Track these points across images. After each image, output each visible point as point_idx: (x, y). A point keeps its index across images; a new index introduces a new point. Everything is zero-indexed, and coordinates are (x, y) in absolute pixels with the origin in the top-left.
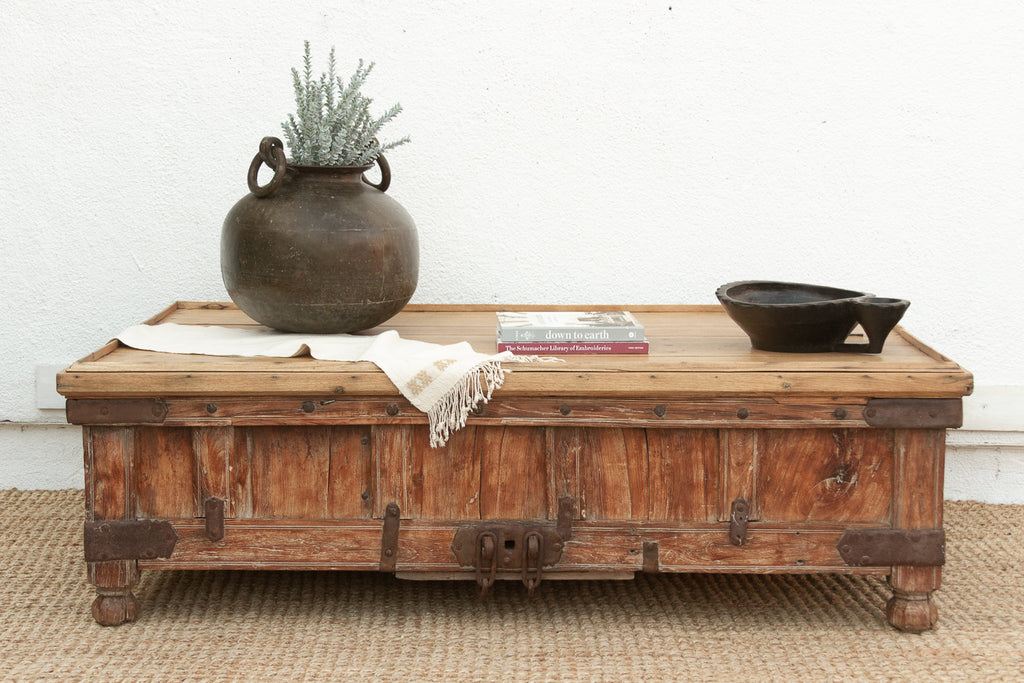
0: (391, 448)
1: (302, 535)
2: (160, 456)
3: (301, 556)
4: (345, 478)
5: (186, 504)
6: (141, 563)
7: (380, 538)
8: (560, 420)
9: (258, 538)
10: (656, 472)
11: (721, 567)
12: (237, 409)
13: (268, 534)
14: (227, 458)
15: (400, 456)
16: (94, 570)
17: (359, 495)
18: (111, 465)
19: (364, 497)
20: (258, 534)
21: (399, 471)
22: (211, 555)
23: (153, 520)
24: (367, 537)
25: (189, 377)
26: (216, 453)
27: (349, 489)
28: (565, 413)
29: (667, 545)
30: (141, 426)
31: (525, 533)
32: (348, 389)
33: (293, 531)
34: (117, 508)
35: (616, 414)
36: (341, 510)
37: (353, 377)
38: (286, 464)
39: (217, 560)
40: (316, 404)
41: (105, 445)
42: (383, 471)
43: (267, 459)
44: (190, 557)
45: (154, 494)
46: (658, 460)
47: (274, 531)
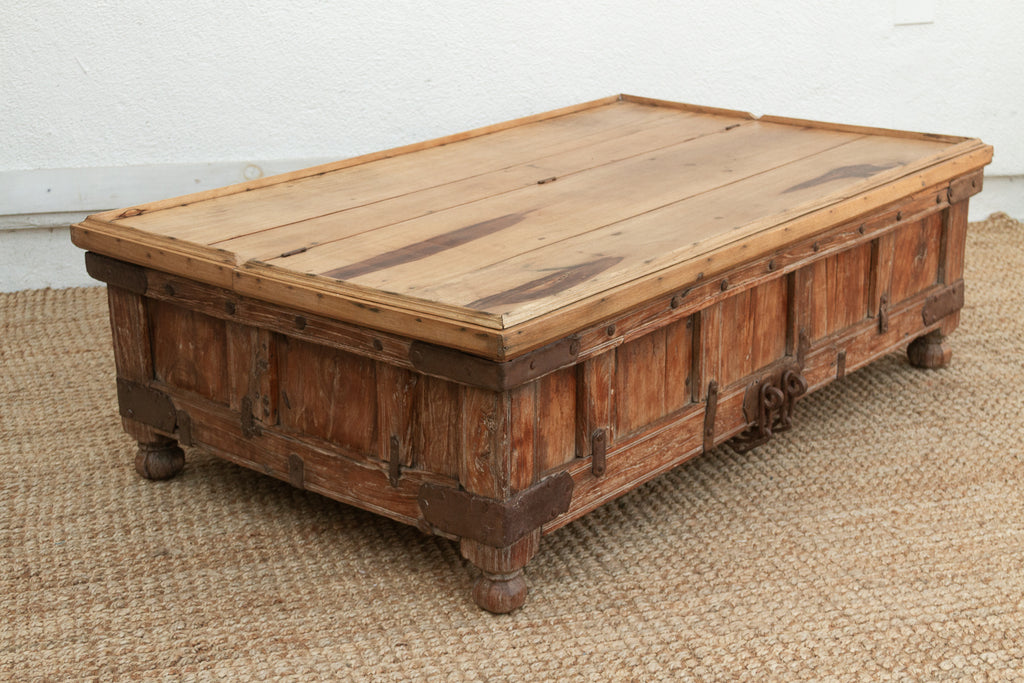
0: (713, 325)
1: (656, 441)
2: (551, 401)
3: (655, 463)
4: (675, 368)
5: (569, 446)
6: (546, 527)
7: (703, 420)
8: (813, 257)
9: (628, 458)
10: (840, 287)
11: (874, 356)
12: (628, 325)
13: (634, 451)
14: (610, 382)
15: (718, 331)
16: (509, 556)
17: (683, 383)
18: (523, 426)
19: (687, 383)
20: (628, 454)
21: (717, 347)
22: (595, 492)
23: (553, 475)
24: (696, 423)
25: (603, 300)
26: (602, 379)
27: (678, 380)
28: (816, 249)
29: (849, 350)
30: (560, 371)
31: (783, 375)
32: (705, 274)
33: (651, 439)
34: (527, 476)
35: (841, 241)
36: (673, 403)
37: (709, 260)
38: (639, 371)
39: (601, 495)
40: (679, 299)
41: (519, 404)
42: (708, 350)
43: (626, 370)
44: (584, 502)
45: (546, 445)
46: (842, 274)
47: (637, 446)
